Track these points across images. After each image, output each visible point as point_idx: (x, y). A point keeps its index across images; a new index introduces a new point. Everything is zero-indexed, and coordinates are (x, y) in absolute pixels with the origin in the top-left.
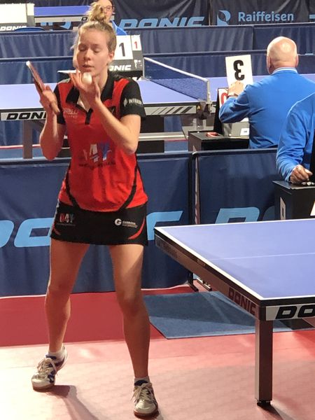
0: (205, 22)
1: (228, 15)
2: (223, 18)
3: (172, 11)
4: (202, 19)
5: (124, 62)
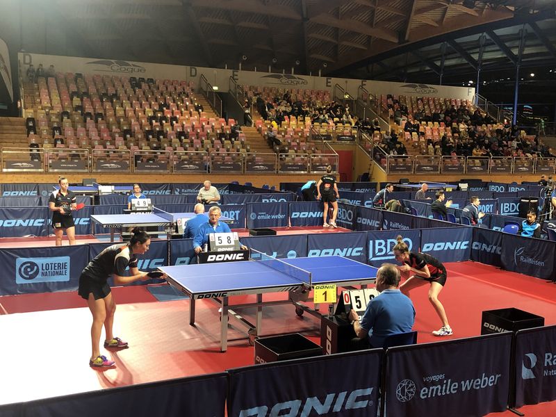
0: (171, 192)
1: (179, 190)
2: (177, 191)
3: (160, 188)
5: (145, 207)
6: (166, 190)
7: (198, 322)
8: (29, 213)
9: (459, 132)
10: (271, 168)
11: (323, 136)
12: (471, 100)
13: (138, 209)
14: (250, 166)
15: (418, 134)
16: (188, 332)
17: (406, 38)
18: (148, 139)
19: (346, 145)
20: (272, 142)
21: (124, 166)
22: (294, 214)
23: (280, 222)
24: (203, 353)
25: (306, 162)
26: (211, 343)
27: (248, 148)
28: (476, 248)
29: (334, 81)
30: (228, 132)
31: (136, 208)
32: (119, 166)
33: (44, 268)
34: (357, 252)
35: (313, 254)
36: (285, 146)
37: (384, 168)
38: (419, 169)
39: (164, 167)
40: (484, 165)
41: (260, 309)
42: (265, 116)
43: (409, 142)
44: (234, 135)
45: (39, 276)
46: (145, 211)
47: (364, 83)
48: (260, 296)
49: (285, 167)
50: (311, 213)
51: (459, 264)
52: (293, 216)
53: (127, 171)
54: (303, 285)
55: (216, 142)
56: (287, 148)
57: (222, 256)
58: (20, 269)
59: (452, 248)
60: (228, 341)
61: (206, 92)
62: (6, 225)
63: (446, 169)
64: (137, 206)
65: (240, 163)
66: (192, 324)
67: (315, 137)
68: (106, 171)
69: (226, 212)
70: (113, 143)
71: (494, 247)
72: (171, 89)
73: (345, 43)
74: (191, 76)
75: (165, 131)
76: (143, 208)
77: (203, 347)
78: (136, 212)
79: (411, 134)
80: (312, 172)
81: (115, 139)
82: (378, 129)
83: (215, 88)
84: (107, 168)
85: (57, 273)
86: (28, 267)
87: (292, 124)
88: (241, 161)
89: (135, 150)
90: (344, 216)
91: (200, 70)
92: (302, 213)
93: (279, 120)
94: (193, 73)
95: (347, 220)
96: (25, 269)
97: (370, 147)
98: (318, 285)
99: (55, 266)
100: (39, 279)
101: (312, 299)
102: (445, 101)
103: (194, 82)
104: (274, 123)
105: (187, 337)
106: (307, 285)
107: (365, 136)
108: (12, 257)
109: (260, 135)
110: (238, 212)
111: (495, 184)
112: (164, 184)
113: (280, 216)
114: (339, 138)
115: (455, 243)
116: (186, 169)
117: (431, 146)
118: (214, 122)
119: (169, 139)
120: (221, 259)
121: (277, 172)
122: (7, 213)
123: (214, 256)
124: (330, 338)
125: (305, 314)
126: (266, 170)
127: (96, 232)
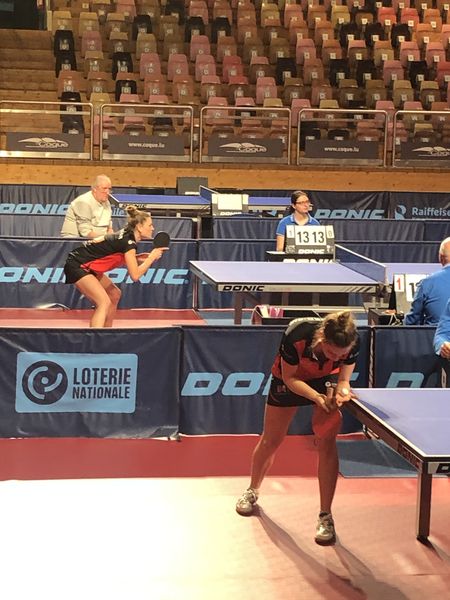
1: (404, 209)
2: (399, 211)
3: (359, 204)
4: (382, 211)
5: (319, 247)
6: (372, 207)
7: (438, 536)
8: (53, 253)
13: (301, 252)
16: (412, 558)
18: (334, 83)
21: (275, 149)
31: (298, 248)
32: (263, 149)
33: (79, 380)
39: (370, 151)
45: (67, 398)
46: (317, 257)
53: (279, 160)
58: (25, 379)
64: (298, 243)
66: (423, 538)
68: (232, 159)
70: (250, 92)
75: (376, 62)
76: (314, 247)
78: (296, 257)
81: (254, 83)
84: (234, 153)
85: (108, 391)
86: (42, 374)
89: (303, 109)
96: (37, 379)
99: (103, 376)
100: (66, 404)
105: (409, 569)
108: (10, 348)
112: (367, 194)
116: (426, 156)
119: (386, 82)
127: (201, 305)
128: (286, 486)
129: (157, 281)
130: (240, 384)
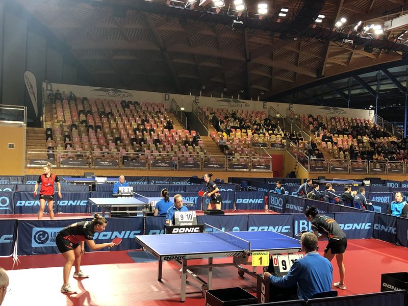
0: (148, 183)
1: (153, 182)
2: (152, 182)
3: (140, 180)
5: (129, 193)
6: (144, 181)
7: (164, 279)
9: (363, 143)
10: (222, 166)
11: (260, 143)
12: (371, 119)
13: (123, 194)
14: (206, 165)
15: (332, 143)
16: (157, 287)
17: (322, 74)
18: (133, 145)
19: (278, 151)
20: (223, 148)
21: (115, 164)
22: (238, 200)
23: (227, 206)
24: (168, 302)
25: (248, 163)
26: (174, 295)
27: (205, 151)
28: (377, 229)
29: (269, 104)
30: (191, 140)
31: (122, 193)
32: (111, 164)
33: (53, 236)
34: (286, 229)
35: (252, 230)
36: (232, 150)
37: (307, 168)
38: (333, 169)
39: (143, 165)
40: (383, 167)
41: (211, 270)
42: (218, 129)
43: (326, 149)
44: (195, 142)
45: (49, 242)
46: (128, 196)
47: (291, 106)
48: (211, 259)
49: (232, 166)
50: (251, 200)
51: (363, 241)
52: (237, 202)
53: (116, 167)
54: (243, 251)
55: (182, 147)
56: (233, 152)
57: (184, 229)
58: (35, 236)
59: (358, 228)
60: (187, 294)
61: (175, 112)
62: (27, 204)
63: (353, 169)
64: (122, 192)
65: (199, 163)
66: (160, 280)
67: (255, 144)
68: (101, 167)
69: (187, 198)
70: (107, 147)
71: (391, 228)
72: (150, 109)
73: (277, 78)
74: (165, 100)
75: (145, 139)
76: (126, 193)
77: (167, 297)
78: (121, 196)
79: (327, 143)
80: (252, 170)
81: (109, 144)
82: (302, 139)
83: (182, 109)
84: (102, 165)
86: (41, 235)
87: (238, 134)
88: (199, 161)
89: (124, 153)
90: (276, 203)
91: (172, 96)
92: (244, 200)
93: (228, 132)
94: (167, 98)
95: (278, 206)
96: (39, 236)
97: (296, 153)
98: (255, 252)
100: (48, 244)
101: (251, 263)
102: (352, 120)
103: (167, 105)
104: (224, 134)
105: (156, 290)
106: (247, 251)
107: (292, 144)
108: (30, 226)
109: (214, 143)
110: (196, 198)
111: (391, 182)
112: (143, 177)
113: (228, 202)
114: (273, 145)
115: (360, 224)
117: (342, 153)
118: (180, 132)
119: (148, 145)
120: (183, 232)
121: (226, 170)
122: (28, 196)
123: (177, 229)
124: (264, 292)
125: (246, 275)
126: (218, 168)
127: (92, 211)
128: (118, 267)
129: (78, 204)
130: (104, 236)
